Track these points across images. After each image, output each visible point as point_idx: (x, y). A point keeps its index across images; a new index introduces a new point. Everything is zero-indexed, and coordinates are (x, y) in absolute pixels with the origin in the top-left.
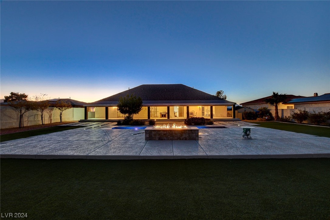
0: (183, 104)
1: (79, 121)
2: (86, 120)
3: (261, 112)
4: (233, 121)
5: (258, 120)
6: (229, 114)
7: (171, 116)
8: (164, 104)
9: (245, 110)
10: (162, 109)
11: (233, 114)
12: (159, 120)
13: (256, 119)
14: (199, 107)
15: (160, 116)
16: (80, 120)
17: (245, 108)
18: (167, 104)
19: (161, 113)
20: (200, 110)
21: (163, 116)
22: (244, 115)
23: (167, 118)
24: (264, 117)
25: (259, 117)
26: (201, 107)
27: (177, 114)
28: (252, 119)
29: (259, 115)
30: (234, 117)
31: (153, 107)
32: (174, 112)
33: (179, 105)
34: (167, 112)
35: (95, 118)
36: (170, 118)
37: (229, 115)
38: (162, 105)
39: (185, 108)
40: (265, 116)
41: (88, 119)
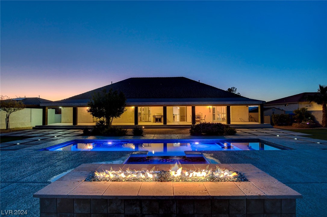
0: (187, 103)
1: (34, 128)
2: (44, 126)
3: (298, 115)
4: (262, 128)
5: (295, 125)
6: (251, 117)
7: (169, 120)
8: (158, 103)
9: (273, 112)
10: (156, 111)
11: (260, 117)
12: (151, 126)
13: (291, 125)
14: (208, 107)
15: (153, 120)
16: (36, 126)
17: (274, 109)
18: (163, 103)
19: (154, 116)
20: (210, 112)
21: (157, 120)
22: (273, 120)
23: (162, 124)
24: (303, 122)
25: (295, 122)
26: (211, 107)
27: (178, 118)
28: (285, 125)
29: (295, 119)
30: (262, 121)
31: (144, 107)
32: (173, 115)
33: (180, 104)
34: (162, 114)
35: (61, 123)
36: (168, 124)
37: (251, 119)
38: (155, 104)
39: (189, 109)
40: (306, 121)
41: (48, 125)
